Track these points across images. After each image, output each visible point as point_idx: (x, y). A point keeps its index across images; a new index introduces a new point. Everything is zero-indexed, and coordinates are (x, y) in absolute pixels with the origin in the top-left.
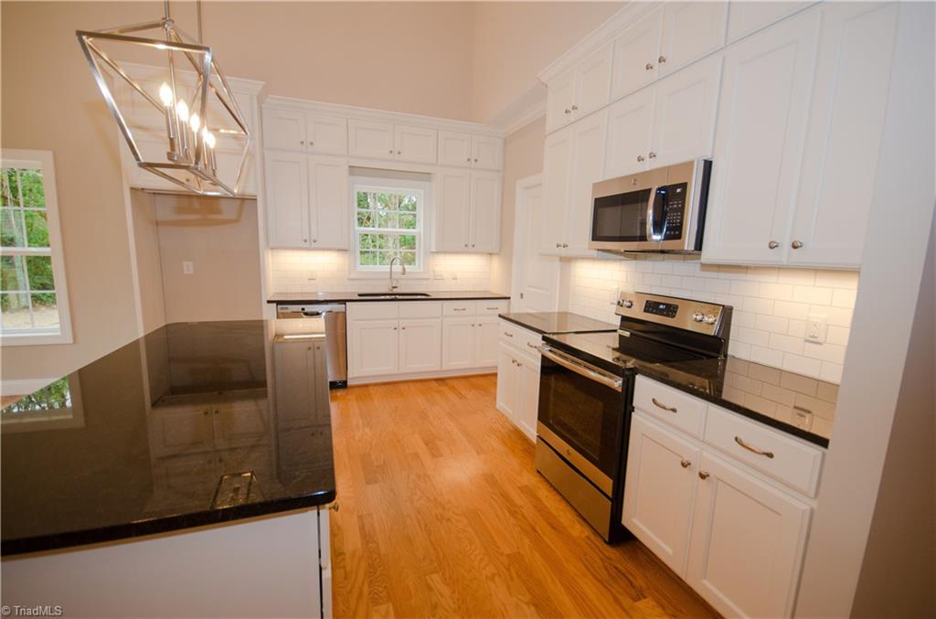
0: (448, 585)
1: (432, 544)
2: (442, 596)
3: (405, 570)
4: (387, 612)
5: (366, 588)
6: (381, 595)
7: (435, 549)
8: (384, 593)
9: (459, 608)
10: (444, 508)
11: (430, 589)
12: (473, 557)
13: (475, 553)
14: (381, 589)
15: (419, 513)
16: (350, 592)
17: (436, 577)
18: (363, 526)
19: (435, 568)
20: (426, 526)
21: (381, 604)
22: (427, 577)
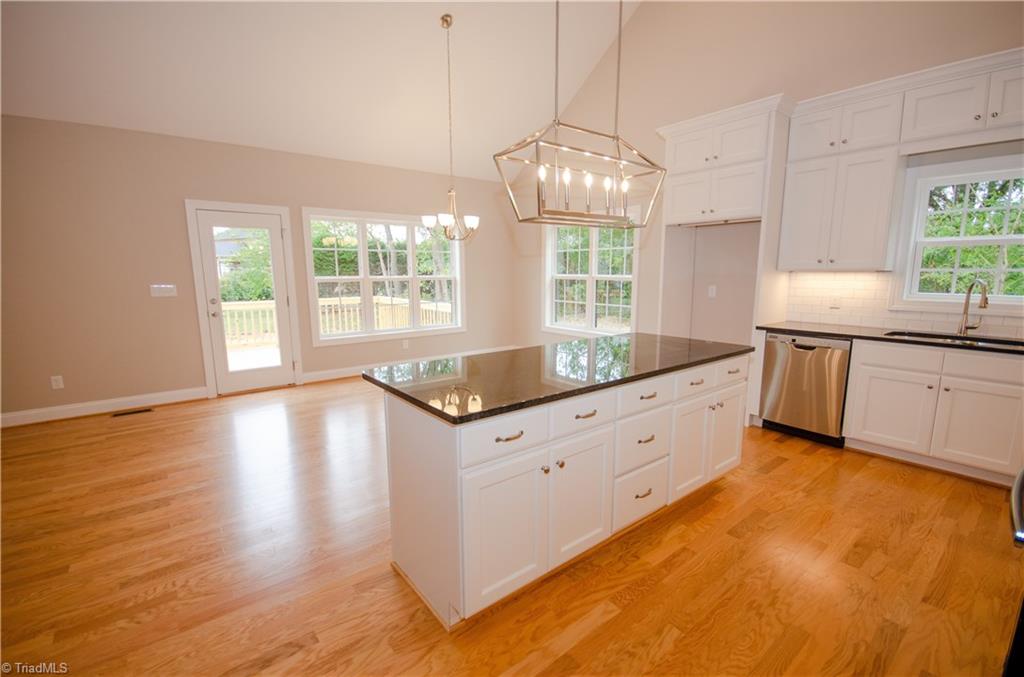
0: (676, 646)
1: (712, 613)
2: (660, 645)
3: (661, 606)
4: (612, 612)
5: (620, 588)
6: (623, 600)
7: (708, 618)
8: (626, 602)
9: (659, 666)
10: (773, 604)
11: (659, 632)
12: (732, 656)
13: (742, 658)
14: (628, 597)
15: (740, 586)
16: (609, 580)
17: (676, 633)
18: (678, 555)
19: (686, 628)
20: (729, 599)
21: (615, 604)
22: (669, 626)
